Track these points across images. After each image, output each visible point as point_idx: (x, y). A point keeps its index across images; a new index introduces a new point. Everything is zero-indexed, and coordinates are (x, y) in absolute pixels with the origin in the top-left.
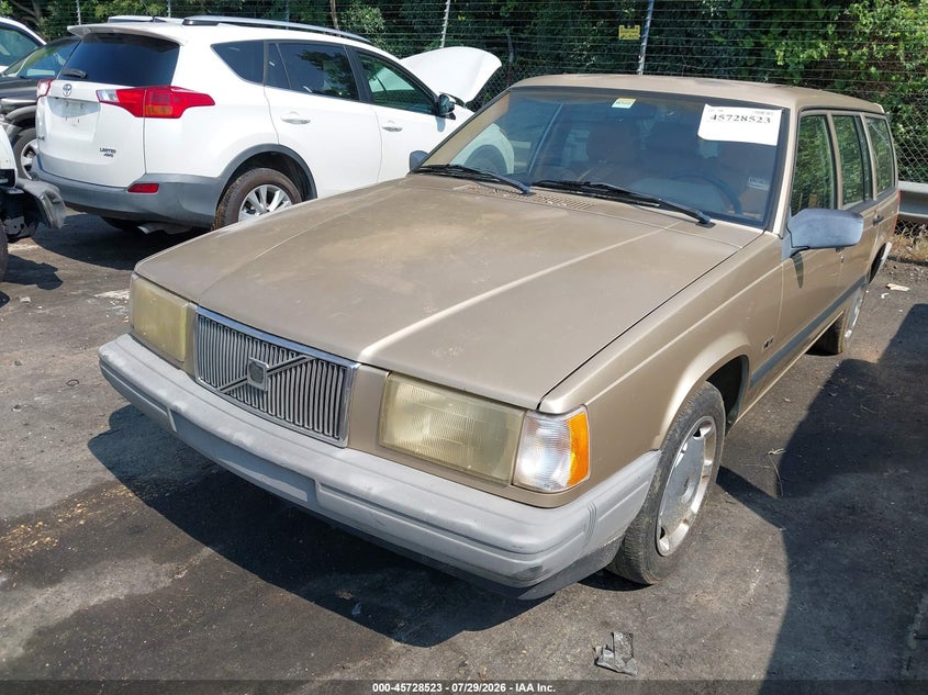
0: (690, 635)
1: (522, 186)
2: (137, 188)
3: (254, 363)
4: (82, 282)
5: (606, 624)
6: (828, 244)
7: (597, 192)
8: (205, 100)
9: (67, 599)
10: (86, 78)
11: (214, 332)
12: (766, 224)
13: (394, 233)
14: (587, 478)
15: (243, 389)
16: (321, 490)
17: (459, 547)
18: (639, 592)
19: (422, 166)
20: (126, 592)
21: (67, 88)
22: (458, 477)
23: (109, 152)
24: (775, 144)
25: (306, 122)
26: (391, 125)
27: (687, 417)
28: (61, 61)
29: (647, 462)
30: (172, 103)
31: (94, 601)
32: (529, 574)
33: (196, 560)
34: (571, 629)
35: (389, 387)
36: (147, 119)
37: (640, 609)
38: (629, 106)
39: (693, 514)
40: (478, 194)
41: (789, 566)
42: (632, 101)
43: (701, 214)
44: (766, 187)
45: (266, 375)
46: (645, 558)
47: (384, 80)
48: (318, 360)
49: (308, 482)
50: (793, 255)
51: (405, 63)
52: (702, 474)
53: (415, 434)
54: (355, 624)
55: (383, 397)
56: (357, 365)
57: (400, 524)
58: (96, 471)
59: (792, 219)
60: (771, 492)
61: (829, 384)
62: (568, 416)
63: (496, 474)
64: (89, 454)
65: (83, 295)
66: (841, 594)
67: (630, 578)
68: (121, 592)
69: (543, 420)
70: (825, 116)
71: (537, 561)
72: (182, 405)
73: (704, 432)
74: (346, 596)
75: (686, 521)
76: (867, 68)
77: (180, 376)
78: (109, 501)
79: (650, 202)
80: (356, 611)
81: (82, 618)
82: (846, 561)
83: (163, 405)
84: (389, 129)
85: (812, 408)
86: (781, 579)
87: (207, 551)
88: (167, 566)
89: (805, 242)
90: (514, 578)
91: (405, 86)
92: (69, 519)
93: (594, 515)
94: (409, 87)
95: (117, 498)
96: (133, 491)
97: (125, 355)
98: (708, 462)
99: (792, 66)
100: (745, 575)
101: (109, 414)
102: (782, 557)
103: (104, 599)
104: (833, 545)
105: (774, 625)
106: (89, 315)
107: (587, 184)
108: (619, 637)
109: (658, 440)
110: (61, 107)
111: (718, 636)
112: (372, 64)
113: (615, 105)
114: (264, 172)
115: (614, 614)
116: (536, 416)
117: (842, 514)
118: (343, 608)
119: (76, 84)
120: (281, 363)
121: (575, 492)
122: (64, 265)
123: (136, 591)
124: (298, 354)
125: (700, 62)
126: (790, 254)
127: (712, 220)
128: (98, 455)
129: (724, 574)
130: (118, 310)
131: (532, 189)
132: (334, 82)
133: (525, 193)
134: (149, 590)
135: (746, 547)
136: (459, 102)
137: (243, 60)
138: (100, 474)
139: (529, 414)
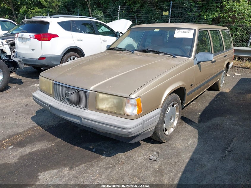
0: (173, 153)
1: (132, 51)
2: (40, 58)
3: (67, 92)
4: (28, 83)
5: (153, 151)
6: (205, 61)
7: (150, 52)
8: (56, 36)
9: (27, 150)
10: (27, 32)
11: (58, 87)
12: (190, 56)
13: (100, 63)
14: (142, 113)
15: (65, 99)
16: (83, 119)
17: (113, 129)
18: (161, 144)
19: (109, 48)
20: (40, 148)
21: (22, 35)
22: (112, 114)
23: (33, 50)
24: (192, 38)
25: (82, 40)
26: (104, 40)
27: (169, 101)
28: (21, 29)
29: (158, 111)
30: (48, 37)
31: (33, 150)
32: (129, 134)
33: (56, 141)
34: (144, 152)
35: (97, 95)
36: (42, 41)
37: (161, 148)
38: (158, 31)
39: (175, 126)
40: (122, 54)
41: (199, 138)
42: (159, 30)
43: (173, 55)
44: (190, 48)
45: (70, 95)
46: (161, 135)
47: (103, 29)
48: (81, 90)
49: (80, 118)
50: (197, 64)
51: (108, 24)
52: (176, 116)
53: (103, 106)
54: (93, 153)
55: (96, 98)
56: (90, 91)
57: (100, 125)
58: (33, 124)
59: (196, 55)
60: (197, 122)
61: (215, 98)
62: (136, 99)
63: (121, 113)
64: (31, 120)
65: (29, 85)
66: (211, 143)
67: (159, 141)
68: (39, 148)
69: (131, 100)
70: (207, 31)
71: (130, 131)
72: (51, 104)
73: (175, 106)
74: (92, 147)
75: (172, 127)
76: (228, 18)
77: (51, 98)
78: (36, 130)
79: (162, 53)
80: (94, 150)
81: (30, 153)
82: (213, 136)
83: (47, 104)
84: (104, 41)
85: (210, 103)
86: (196, 141)
87: (59, 139)
88: (50, 143)
89: (200, 60)
90: (125, 135)
91: (108, 30)
92: (27, 134)
93: (144, 121)
94: (109, 30)
95: (38, 129)
96: (41, 128)
97: (38, 94)
98: (177, 113)
99: (208, 19)
100: (188, 140)
101: (35, 111)
102: (197, 136)
103: (35, 150)
104: (210, 133)
105: (193, 150)
106: (30, 90)
107: (147, 50)
108: (155, 153)
109: (160, 106)
110: (21, 40)
111: (180, 153)
112: (99, 25)
113: (154, 31)
114: (72, 53)
115: (155, 149)
116: (129, 99)
117: (214, 126)
118: (91, 150)
119: (24, 34)
120: (73, 92)
121: (139, 116)
122: (24, 79)
123: (43, 148)
124: (77, 89)
125: (185, 19)
126: (196, 63)
127: (176, 56)
128: (33, 121)
129: (183, 140)
130: (37, 89)
131: (134, 52)
132: (90, 30)
133: (133, 53)
134: (45, 148)
135: (189, 134)
136: (122, 33)
137: (66, 26)
138: (34, 124)
139: (127, 98)
